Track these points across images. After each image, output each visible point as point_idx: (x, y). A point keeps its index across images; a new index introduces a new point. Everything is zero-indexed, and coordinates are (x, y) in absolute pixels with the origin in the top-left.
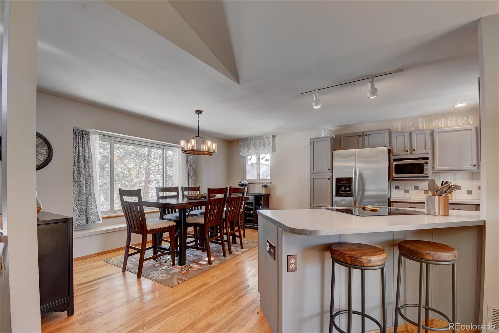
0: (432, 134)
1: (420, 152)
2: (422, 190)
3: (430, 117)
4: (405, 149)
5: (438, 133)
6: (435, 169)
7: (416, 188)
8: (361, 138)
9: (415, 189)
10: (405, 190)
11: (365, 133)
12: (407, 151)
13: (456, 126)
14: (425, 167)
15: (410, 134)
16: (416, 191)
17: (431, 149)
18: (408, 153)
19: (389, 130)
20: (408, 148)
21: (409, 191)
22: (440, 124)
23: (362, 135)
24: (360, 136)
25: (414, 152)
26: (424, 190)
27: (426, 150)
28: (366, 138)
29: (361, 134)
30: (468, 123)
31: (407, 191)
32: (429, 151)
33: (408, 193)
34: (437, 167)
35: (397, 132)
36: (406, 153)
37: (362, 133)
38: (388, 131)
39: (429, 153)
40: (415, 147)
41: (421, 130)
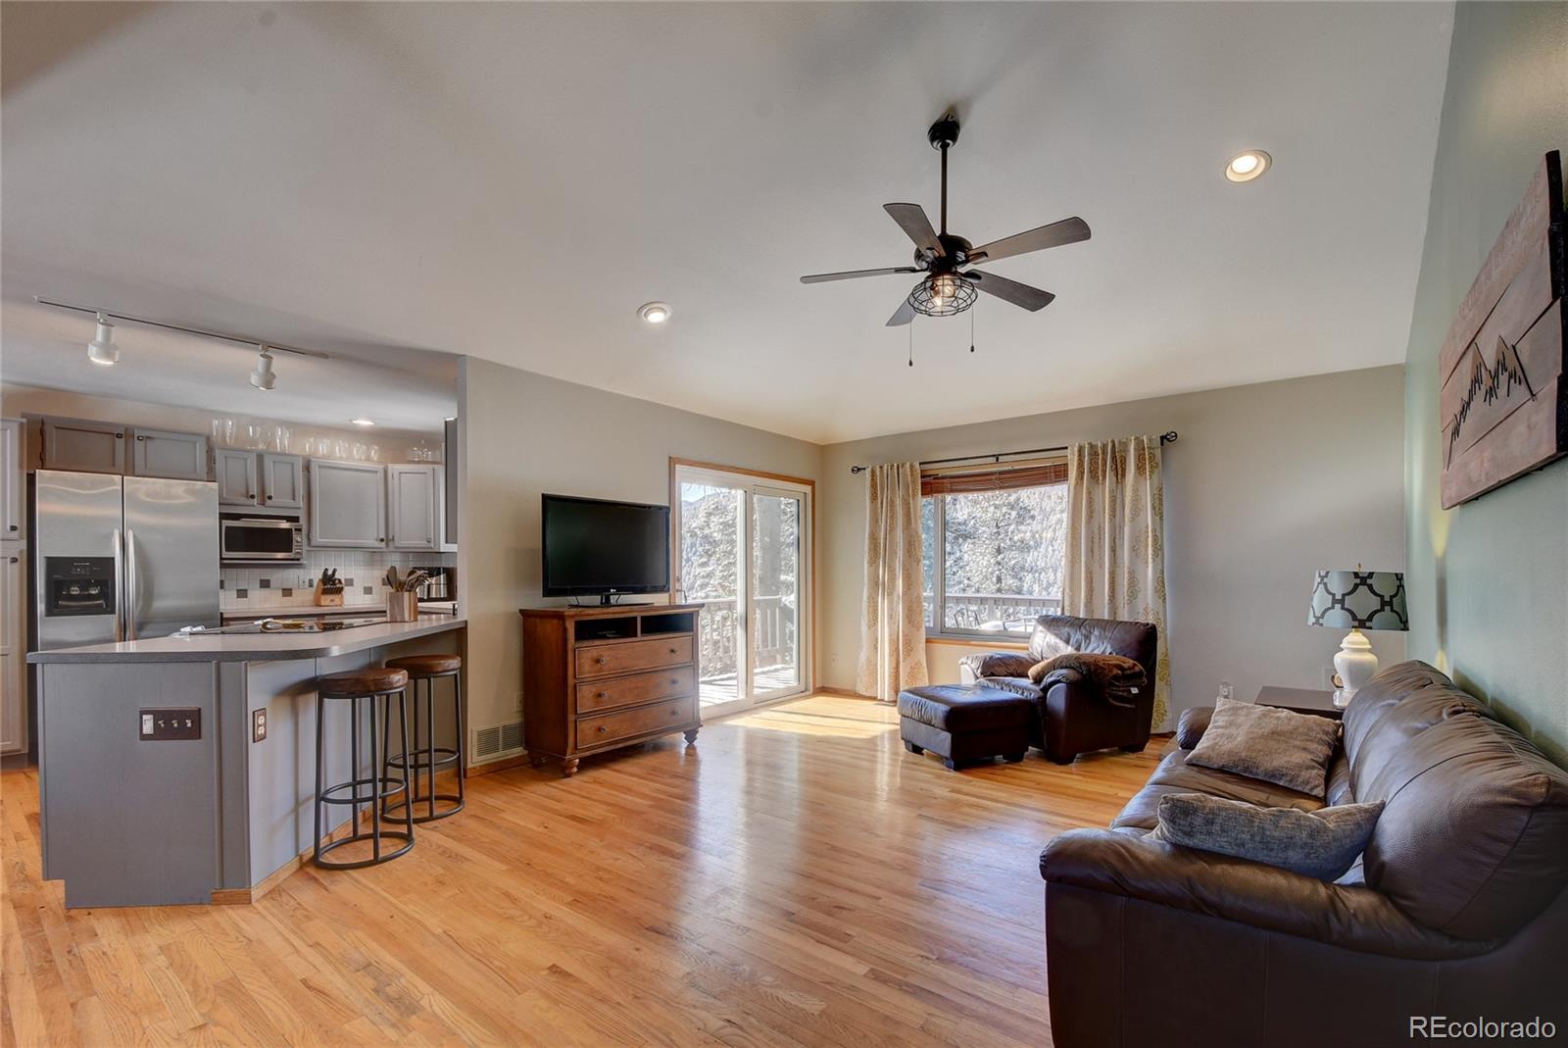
0: (307, 468)
1: (282, 501)
2: (278, 589)
3: (298, 428)
4: (248, 492)
5: (320, 467)
6: (313, 543)
7: (265, 584)
8: (120, 443)
9: (261, 587)
10: (238, 591)
11: (136, 431)
12: (252, 497)
13: (348, 458)
14: (296, 537)
15: (260, 457)
16: (265, 592)
17: (305, 499)
18: (255, 501)
19: (208, 438)
20: (254, 490)
21: (249, 592)
22: (322, 448)
23: (125, 435)
24: (119, 436)
25: (268, 502)
26: (283, 590)
27: (294, 499)
28: (139, 446)
29: (121, 431)
30: (368, 459)
31: (242, 594)
32: (301, 503)
33: (246, 597)
34: (317, 539)
35: (225, 448)
36: (250, 502)
37: (126, 429)
38: (204, 439)
39: (299, 508)
40: (271, 490)
41: (279, 454)
